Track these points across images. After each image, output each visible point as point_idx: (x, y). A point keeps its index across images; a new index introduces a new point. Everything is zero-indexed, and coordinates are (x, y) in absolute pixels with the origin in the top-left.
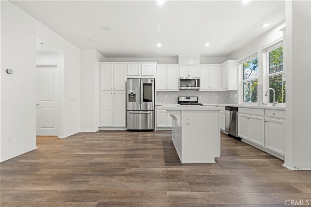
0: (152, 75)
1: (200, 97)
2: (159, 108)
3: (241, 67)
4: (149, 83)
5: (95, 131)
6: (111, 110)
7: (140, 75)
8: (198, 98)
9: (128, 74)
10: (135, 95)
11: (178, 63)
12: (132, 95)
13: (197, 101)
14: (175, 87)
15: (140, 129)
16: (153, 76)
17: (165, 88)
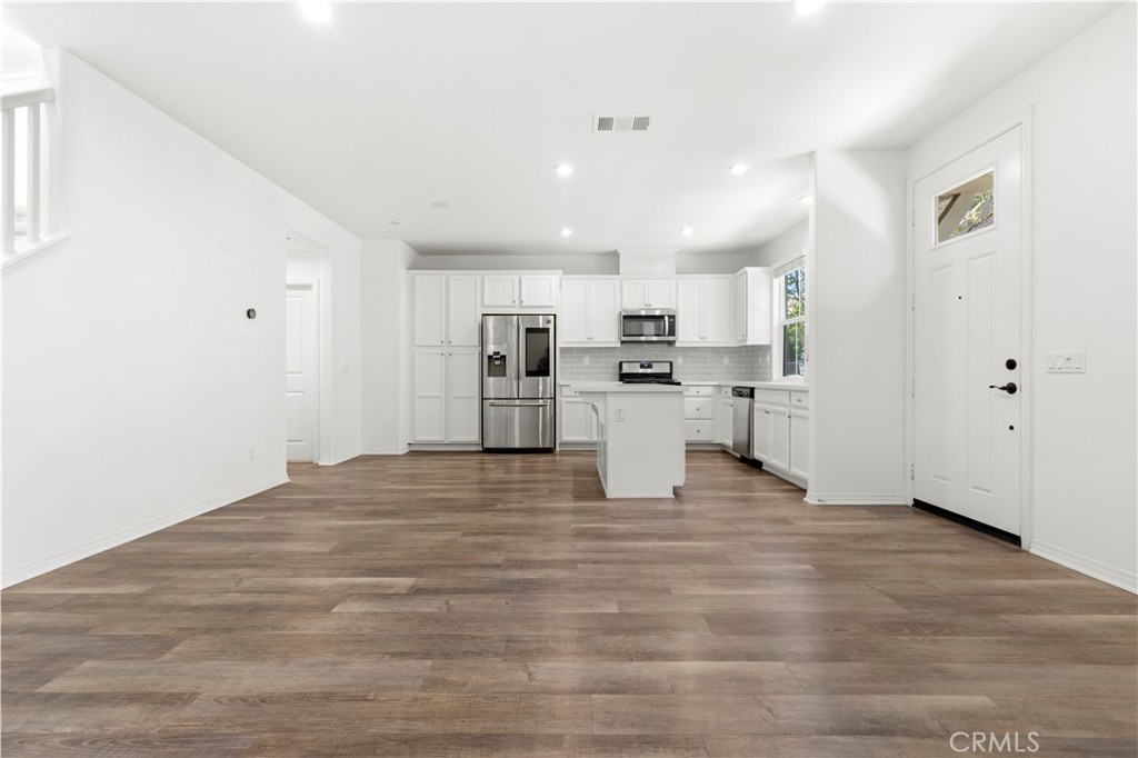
0: (549, 304)
1: (679, 362)
2: (566, 391)
3: (779, 283)
4: (541, 326)
5: (401, 453)
6: (438, 397)
7: (517, 304)
8: (674, 365)
9: (487, 302)
10: (504, 357)
11: (618, 273)
12: (496, 359)
13: (671, 374)
14: (609, 335)
15: (517, 445)
16: (552, 307)
17: (584, 339)
